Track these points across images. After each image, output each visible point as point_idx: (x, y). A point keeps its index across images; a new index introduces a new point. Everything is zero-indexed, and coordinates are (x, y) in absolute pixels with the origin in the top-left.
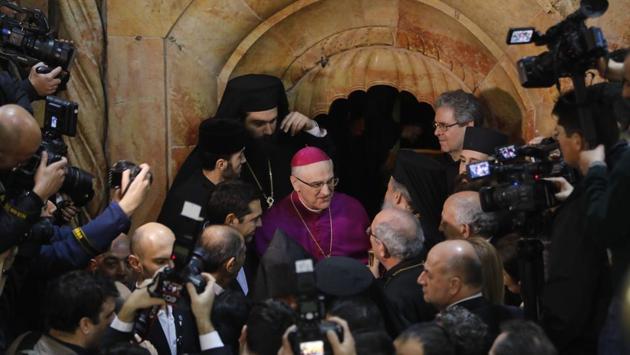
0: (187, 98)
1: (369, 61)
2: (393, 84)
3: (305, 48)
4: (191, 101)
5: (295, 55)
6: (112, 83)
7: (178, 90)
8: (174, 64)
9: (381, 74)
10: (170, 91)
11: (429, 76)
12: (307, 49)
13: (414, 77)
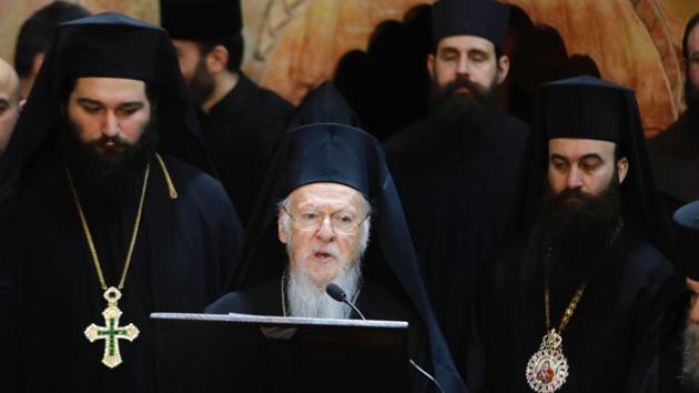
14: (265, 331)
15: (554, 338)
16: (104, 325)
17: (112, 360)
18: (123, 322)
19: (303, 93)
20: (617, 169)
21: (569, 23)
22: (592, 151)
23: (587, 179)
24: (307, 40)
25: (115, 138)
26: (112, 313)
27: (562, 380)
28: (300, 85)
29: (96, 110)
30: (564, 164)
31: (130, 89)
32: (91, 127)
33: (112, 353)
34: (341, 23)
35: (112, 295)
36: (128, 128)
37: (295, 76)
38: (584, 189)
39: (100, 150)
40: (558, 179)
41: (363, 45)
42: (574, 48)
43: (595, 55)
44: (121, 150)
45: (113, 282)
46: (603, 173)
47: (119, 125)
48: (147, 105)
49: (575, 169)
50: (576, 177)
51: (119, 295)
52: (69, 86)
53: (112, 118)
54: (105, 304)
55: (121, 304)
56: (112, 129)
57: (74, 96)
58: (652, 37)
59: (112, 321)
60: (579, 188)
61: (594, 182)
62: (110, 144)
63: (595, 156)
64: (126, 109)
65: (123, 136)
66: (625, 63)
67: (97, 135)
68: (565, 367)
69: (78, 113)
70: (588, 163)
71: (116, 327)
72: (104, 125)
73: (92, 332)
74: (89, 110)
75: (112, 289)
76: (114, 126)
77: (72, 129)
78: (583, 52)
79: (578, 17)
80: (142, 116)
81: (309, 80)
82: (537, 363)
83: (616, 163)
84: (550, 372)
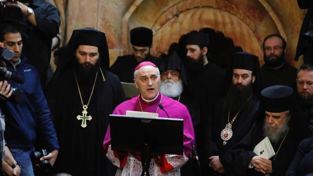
0: (108, 24)
1: (201, 15)
2: (212, 27)
3: (168, 7)
4: (110, 26)
5: (163, 10)
6: (70, 13)
7: (103, 19)
8: (103, 6)
9: (208, 22)
10: (100, 20)
11: (232, 23)
12: (170, 8)
13: (224, 24)
14: (142, 121)
15: (229, 125)
16: (82, 115)
17: (84, 125)
18: (88, 115)
19: (160, 54)
20: (252, 79)
21: (235, 37)
22: (246, 73)
23: (244, 81)
24: (161, 39)
25: (89, 63)
26: (85, 112)
27: (231, 137)
28: (159, 52)
29: (84, 54)
30: (237, 76)
31: (94, 49)
32: (82, 59)
33: (84, 123)
34: (171, 35)
35: (85, 107)
36: (93, 60)
37: (158, 50)
38: (243, 84)
39: (84, 66)
40: (235, 81)
41: (177, 42)
42: (236, 44)
43: (242, 46)
44: (90, 66)
45: (85, 104)
46: (248, 79)
47: (90, 59)
48: (98, 54)
49: (240, 78)
50: (240, 80)
51: (87, 107)
52: (76, 48)
53: (88, 57)
54: (83, 110)
55: (87, 110)
56: (88, 60)
57: (78, 51)
58: (259, 42)
59: (85, 114)
60: (241, 83)
61: (245, 82)
62: (87, 64)
63: (247, 74)
64: (92, 55)
65: (91, 62)
66: (251, 49)
67: (84, 62)
68: (232, 133)
69: (79, 55)
70: (244, 76)
71: (86, 116)
72: (86, 59)
73: (79, 117)
74: (81, 54)
75: (85, 106)
76: (89, 59)
77: (77, 60)
78: (239, 45)
79: (238, 35)
80: (96, 57)
81: (162, 51)
82: (224, 132)
83: (252, 77)
84: (227, 134)
